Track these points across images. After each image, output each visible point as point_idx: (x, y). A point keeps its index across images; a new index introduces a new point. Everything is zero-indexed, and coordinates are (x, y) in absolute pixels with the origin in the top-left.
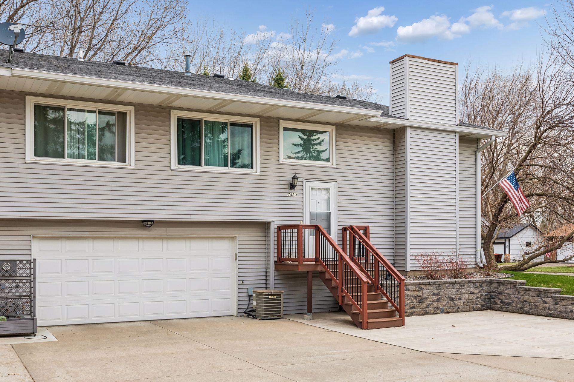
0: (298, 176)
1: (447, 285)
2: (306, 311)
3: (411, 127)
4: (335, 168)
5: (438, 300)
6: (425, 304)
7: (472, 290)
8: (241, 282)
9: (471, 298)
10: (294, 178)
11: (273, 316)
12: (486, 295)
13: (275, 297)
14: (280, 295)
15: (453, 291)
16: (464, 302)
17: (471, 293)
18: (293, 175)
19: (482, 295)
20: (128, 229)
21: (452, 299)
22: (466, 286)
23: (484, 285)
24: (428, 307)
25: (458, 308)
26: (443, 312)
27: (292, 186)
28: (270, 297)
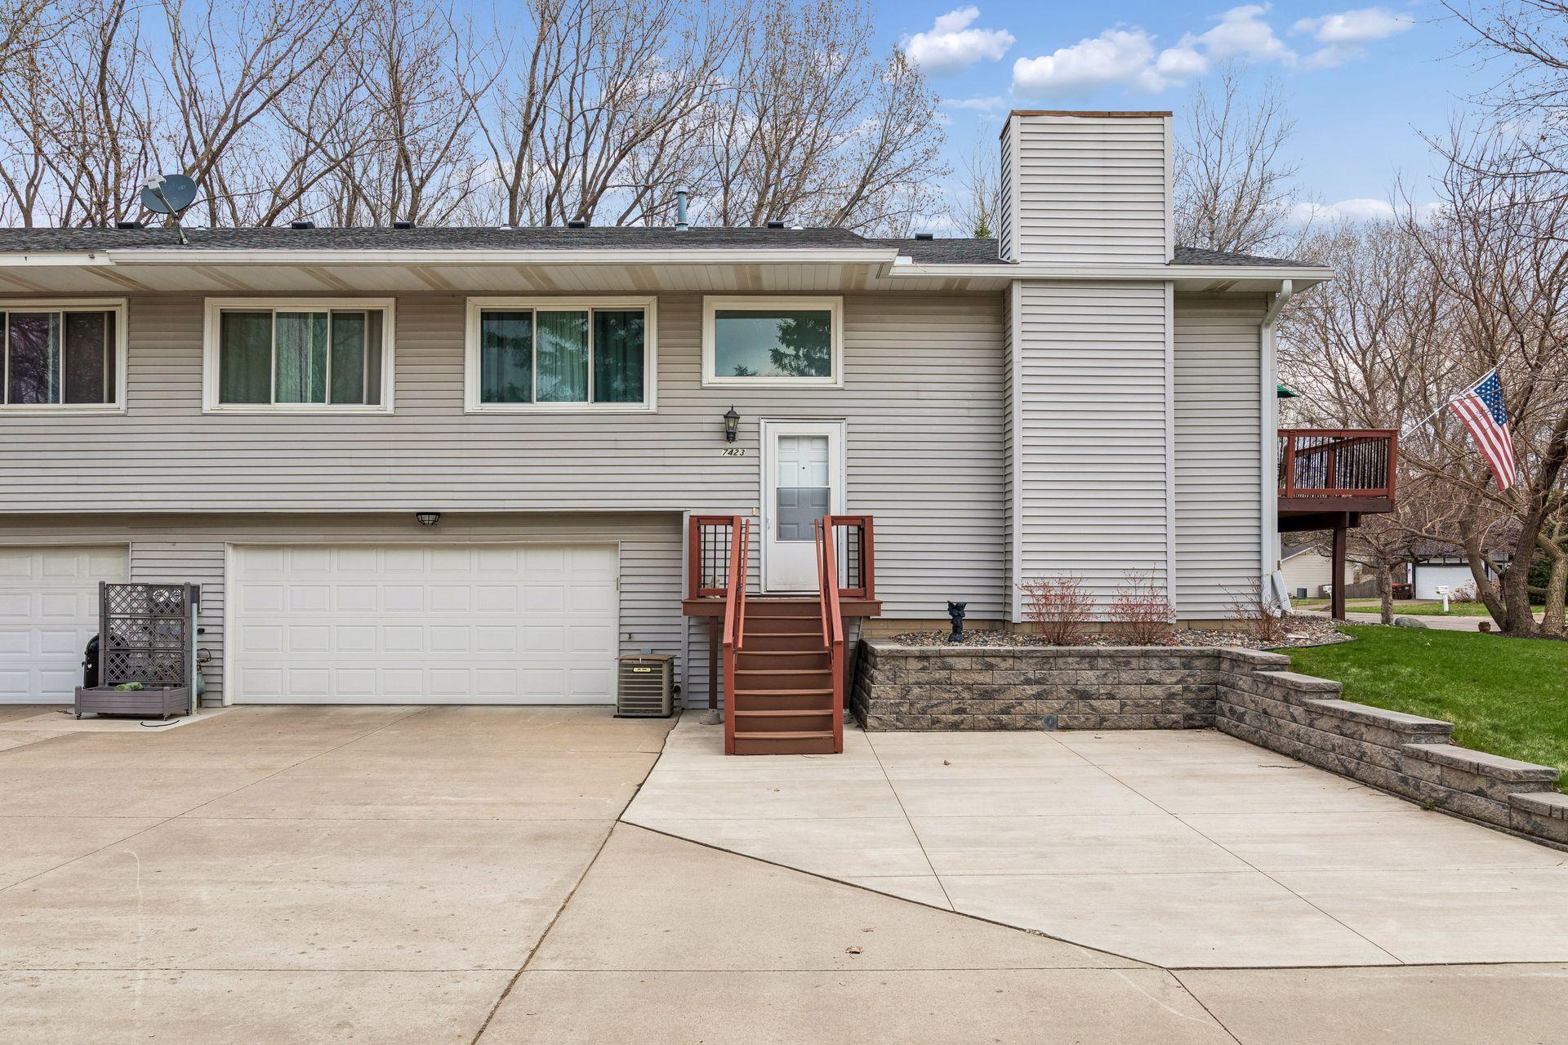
0: (738, 411)
1: (1070, 660)
2: (707, 705)
3: (1024, 281)
4: (843, 390)
5: (1038, 696)
6: (998, 704)
7: (1154, 675)
8: (625, 637)
9: (1150, 695)
10: (731, 416)
11: (645, 711)
12: (1201, 690)
13: (648, 670)
14: (661, 666)
15: (1090, 674)
16: (1123, 706)
17: (1150, 682)
18: (725, 411)
19: (1185, 689)
20: (395, 530)
21: (1084, 696)
22: (1134, 663)
23: (1197, 663)
24: (1006, 711)
25: (1103, 720)
26: (1052, 725)
27: (730, 436)
28: (636, 670)
